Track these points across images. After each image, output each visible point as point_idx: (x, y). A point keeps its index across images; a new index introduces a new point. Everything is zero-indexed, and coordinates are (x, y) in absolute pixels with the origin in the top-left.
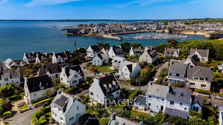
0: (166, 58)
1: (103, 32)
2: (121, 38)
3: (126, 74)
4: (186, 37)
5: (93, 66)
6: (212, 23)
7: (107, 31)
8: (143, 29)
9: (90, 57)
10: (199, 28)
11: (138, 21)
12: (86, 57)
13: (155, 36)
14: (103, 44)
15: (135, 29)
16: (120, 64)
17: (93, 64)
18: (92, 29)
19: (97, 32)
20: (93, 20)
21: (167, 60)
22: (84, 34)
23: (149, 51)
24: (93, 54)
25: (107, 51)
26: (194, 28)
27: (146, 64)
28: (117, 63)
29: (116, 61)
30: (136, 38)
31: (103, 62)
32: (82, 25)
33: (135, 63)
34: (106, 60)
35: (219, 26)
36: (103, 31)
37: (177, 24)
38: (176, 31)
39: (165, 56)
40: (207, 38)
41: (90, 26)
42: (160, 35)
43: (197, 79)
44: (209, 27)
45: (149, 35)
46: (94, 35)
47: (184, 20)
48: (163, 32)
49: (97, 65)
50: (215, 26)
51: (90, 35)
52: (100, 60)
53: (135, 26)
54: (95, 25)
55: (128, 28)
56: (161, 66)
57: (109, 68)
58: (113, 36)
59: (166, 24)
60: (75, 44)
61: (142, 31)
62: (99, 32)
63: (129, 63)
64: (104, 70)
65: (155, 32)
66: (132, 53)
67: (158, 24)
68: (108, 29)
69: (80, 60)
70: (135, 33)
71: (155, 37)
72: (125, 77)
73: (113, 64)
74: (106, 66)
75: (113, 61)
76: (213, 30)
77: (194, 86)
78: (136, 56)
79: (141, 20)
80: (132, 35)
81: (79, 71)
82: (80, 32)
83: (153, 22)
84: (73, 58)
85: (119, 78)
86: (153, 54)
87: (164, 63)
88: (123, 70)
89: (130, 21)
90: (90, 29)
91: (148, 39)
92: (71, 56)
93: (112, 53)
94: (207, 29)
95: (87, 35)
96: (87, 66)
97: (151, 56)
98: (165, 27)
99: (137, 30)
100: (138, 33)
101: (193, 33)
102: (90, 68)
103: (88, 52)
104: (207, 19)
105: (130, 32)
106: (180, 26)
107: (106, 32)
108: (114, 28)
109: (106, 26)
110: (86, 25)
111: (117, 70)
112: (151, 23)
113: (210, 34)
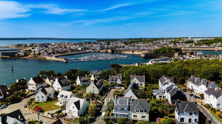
0: (111, 86)
1: (45, 54)
2: (66, 60)
3: (74, 112)
4: (126, 56)
5: (36, 103)
6: (145, 43)
7: (50, 52)
8: (88, 49)
9: (31, 91)
10: (136, 48)
11: (82, 39)
12: (28, 91)
13: (99, 56)
14: (46, 72)
15: (80, 49)
16: (66, 99)
17: (36, 100)
18: (33, 50)
19: (39, 54)
20: (34, 39)
21: (112, 87)
22: (23, 56)
23: (95, 82)
24: (35, 87)
25: (52, 81)
26: (132, 48)
27: (93, 96)
28: (63, 98)
29: (62, 96)
30: (82, 59)
31: (48, 97)
32: (20, 45)
33: (82, 99)
34: (51, 95)
35: (151, 45)
36: (46, 52)
37: (118, 43)
38: (118, 51)
39: (110, 83)
40: (142, 57)
41: (31, 46)
42: (104, 55)
43: (138, 111)
44: (143, 46)
45: (94, 55)
46: (36, 57)
47: (123, 39)
48: (107, 52)
49: (40, 101)
50: (147, 46)
51: (31, 57)
52: (44, 95)
53: (80, 47)
54: (37, 45)
55: (73, 48)
56: (107, 95)
57: (55, 104)
58: (57, 58)
59: (109, 44)
60: (12, 70)
61: (88, 51)
62: (41, 54)
63: (77, 99)
64: (49, 107)
65: (99, 52)
66: (78, 82)
67: (101, 43)
68: (52, 50)
69: (19, 96)
70: (80, 53)
71: (100, 58)
72: (73, 115)
73: (59, 99)
74: (52, 101)
75: (59, 96)
76: (146, 50)
77: (136, 118)
78: (83, 86)
79: (85, 39)
80: (77, 56)
81: (19, 116)
82: (19, 55)
83: (97, 41)
84: (10, 95)
85: (66, 117)
86: (99, 84)
87: (109, 91)
88: (71, 108)
89: (74, 39)
90: (30, 51)
91: (94, 60)
92: (7, 93)
93: (58, 85)
94: (142, 48)
95: (27, 57)
96: (29, 104)
97: (97, 86)
98: (108, 47)
99: (82, 50)
100: (83, 53)
101: (131, 53)
102: (33, 108)
103: (29, 84)
104: (141, 39)
105: (75, 53)
106: (120, 46)
107: (49, 54)
108: (58, 48)
109: (49, 46)
110: (25, 45)
111: (64, 107)
112: (95, 43)
113: (144, 54)
